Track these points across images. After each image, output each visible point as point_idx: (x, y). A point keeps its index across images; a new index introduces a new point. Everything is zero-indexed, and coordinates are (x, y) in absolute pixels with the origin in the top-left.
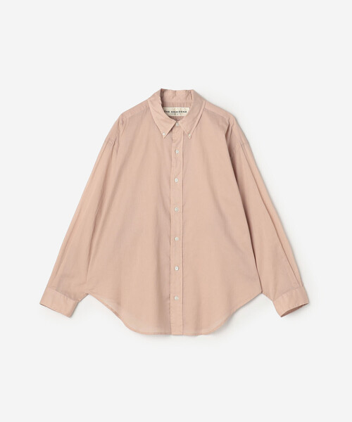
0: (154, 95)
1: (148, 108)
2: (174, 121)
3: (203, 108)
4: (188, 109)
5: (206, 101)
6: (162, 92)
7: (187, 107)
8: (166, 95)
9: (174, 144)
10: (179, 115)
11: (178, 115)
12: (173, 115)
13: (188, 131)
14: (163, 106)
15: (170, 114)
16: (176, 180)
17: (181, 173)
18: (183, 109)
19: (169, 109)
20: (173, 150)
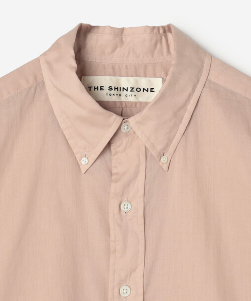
0: (56, 46)
1: (39, 85)
2: (115, 120)
3: (203, 79)
4: (158, 83)
5: (211, 57)
6: (83, 32)
7: (155, 76)
8: (93, 41)
9: (115, 188)
10: (132, 99)
11: (129, 98)
12: (114, 98)
13: (159, 147)
14: (83, 72)
15: (105, 96)
16: (125, 291)
17: (139, 272)
18: (143, 83)
19: (102, 81)
20: (113, 204)
